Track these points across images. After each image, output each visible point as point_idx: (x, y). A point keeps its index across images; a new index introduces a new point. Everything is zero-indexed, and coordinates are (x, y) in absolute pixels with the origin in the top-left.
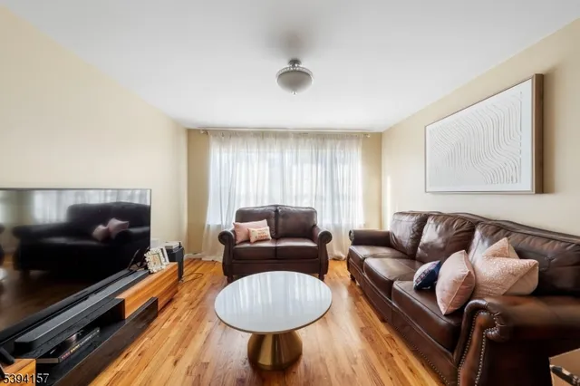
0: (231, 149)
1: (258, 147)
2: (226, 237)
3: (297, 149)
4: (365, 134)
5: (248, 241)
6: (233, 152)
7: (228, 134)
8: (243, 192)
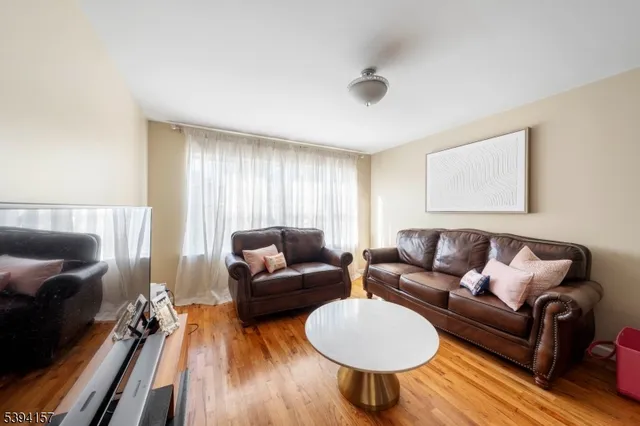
0: (218, 157)
1: (254, 157)
2: (240, 269)
3: (298, 162)
4: (360, 155)
5: (265, 271)
6: (221, 160)
7: (213, 136)
8: (234, 210)
